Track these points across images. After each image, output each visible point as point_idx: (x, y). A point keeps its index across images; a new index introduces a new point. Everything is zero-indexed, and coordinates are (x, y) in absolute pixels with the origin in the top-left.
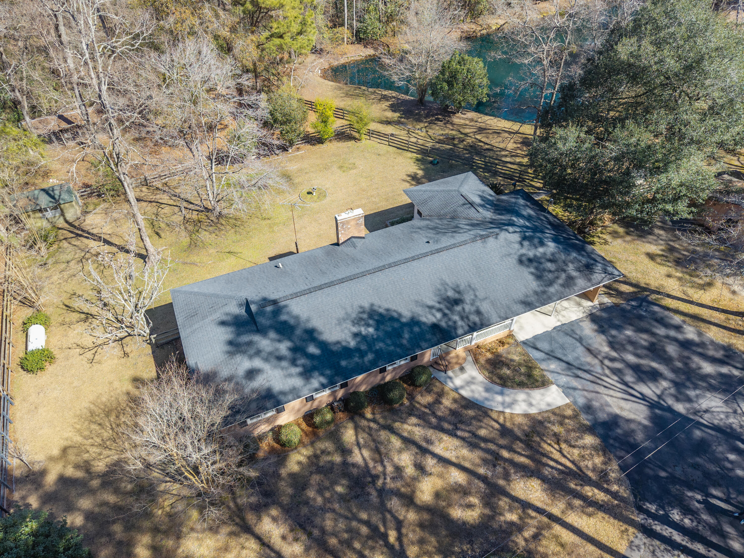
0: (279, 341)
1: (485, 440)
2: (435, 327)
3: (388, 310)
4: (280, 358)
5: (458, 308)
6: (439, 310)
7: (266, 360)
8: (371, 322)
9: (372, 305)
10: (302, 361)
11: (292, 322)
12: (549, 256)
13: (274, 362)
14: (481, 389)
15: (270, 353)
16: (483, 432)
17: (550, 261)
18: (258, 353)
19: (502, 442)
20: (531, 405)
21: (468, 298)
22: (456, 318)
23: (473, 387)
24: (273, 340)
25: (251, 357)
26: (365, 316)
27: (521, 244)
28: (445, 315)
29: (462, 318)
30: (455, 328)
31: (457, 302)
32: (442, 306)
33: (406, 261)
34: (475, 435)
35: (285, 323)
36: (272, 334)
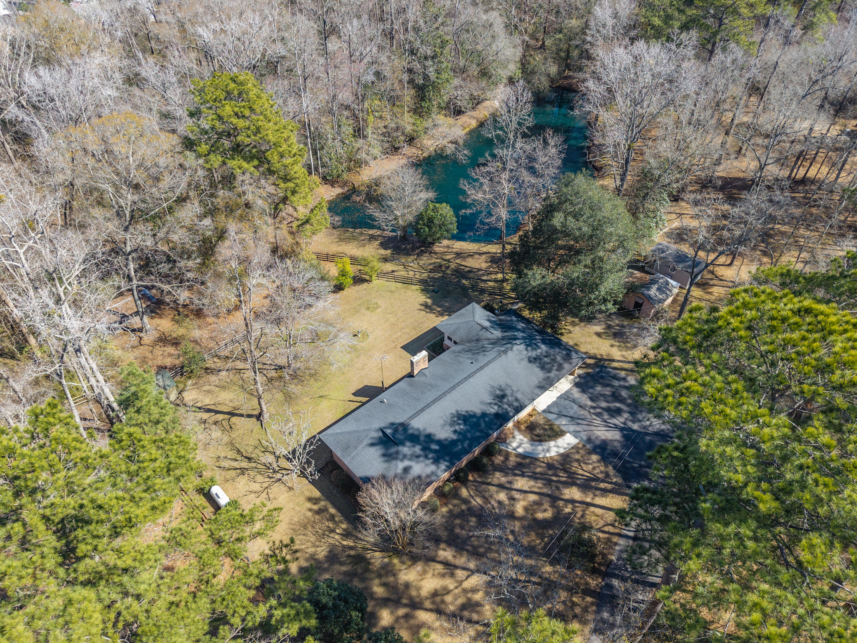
0: (414, 446)
1: (541, 474)
2: (497, 415)
3: (467, 412)
4: (418, 457)
5: (505, 400)
6: (496, 404)
7: (410, 460)
8: (460, 422)
9: (457, 411)
10: (431, 456)
11: (416, 433)
12: (544, 354)
13: (416, 460)
14: (529, 446)
15: (412, 455)
16: (538, 470)
17: (546, 356)
18: (405, 456)
19: (550, 472)
20: (558, 447)
21: (508, 392)
22: (506, 406)
23: (524, 446)
24: (409, 447)
25: (402, 460)
26: (455, 419)
27: (526, 349)
28: (500, 406)
29: (509, 406)
30: (508, 413)
31: (503, 396)
32: (496, 401)
33: (466, 379)
34: (535, 473)
35: (412, 434)
36: (408, 444)
